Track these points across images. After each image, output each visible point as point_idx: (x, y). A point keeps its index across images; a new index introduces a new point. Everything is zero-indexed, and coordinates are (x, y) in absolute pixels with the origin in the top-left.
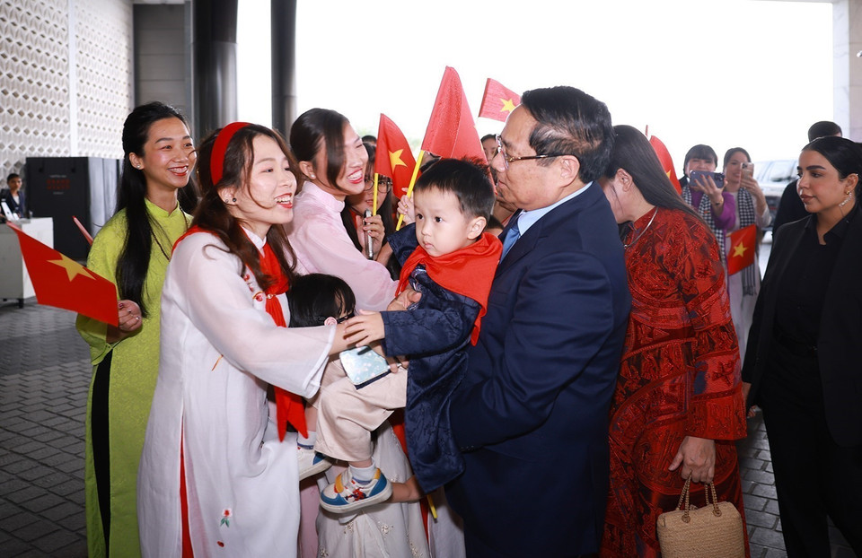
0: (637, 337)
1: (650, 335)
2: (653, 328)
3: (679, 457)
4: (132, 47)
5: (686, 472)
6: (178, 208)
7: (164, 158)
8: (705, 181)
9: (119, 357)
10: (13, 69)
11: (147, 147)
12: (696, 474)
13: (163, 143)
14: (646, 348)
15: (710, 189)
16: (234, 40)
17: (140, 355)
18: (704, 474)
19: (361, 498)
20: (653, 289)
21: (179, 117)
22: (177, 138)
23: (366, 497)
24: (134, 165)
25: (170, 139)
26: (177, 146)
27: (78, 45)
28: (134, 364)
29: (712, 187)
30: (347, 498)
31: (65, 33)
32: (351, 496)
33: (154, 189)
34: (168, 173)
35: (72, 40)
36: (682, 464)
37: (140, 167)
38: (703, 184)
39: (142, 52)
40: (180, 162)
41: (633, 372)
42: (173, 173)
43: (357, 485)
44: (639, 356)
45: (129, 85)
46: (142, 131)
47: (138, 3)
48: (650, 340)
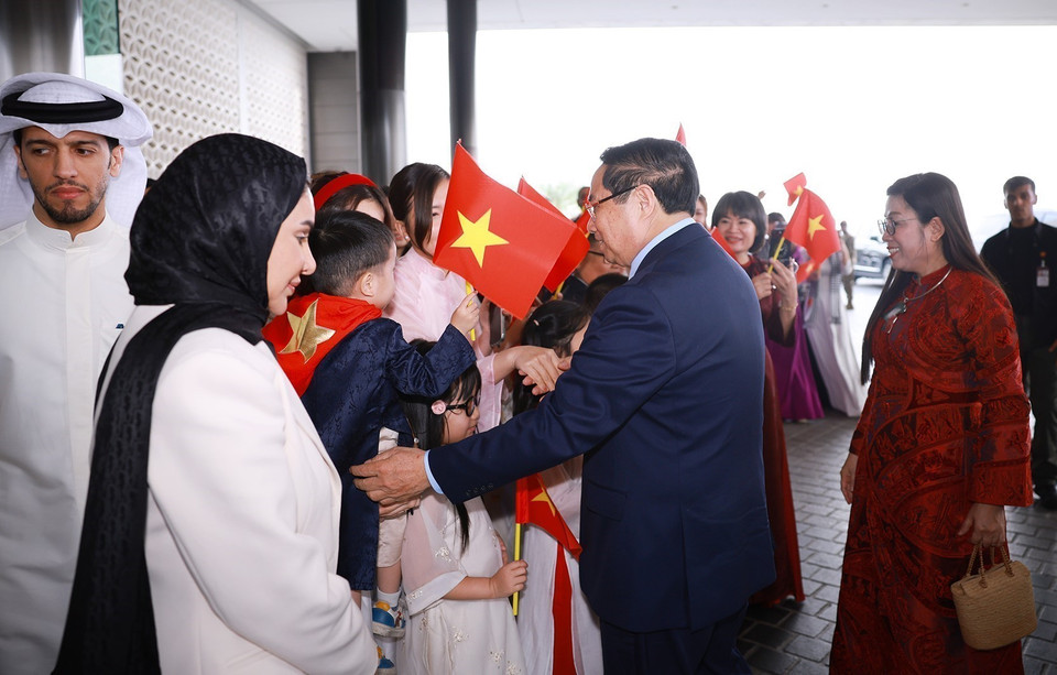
0: (914, 397)
1: (929, 396)
2: (932, 389)
3: (968, 522)
4: (306, 97)
5: (975, 537)
10: (183, 125)
12: (986, 539)
14: (921, 409)
16: (402, 88)
18: (995, 540)
20: (941, 352)
27: (250, 97)
31: (235, 86)
35: (243, 94)
36: (972, 528)
39: (317, 103)
41: (906, 431)
44: (914, 416)
45: (304, 139)
47: (311, 50)
48: (929, 401)
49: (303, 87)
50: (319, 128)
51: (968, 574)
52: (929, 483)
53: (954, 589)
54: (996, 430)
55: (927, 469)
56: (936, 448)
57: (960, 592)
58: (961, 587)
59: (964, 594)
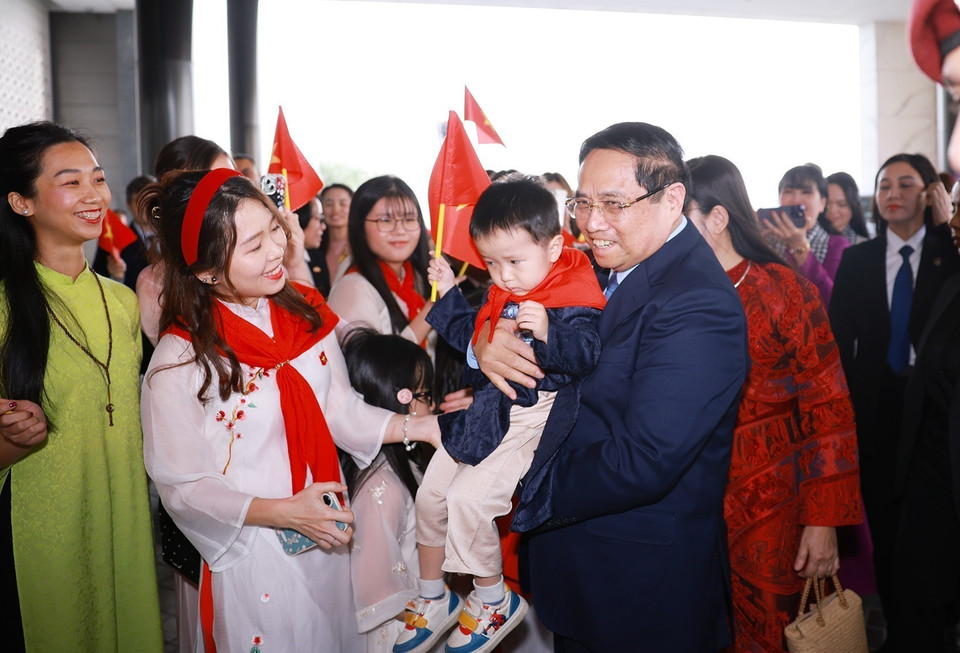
1: (753, 412)
2: (755, 403)
3: (803, 552)
4: (49, 63)
5: (811, 569)
6: (87, 269)
7: (69, 198)
8: (778, 219)
9: (22, 495)
11: (40, 183)
12: (822, 569)
13: (65, 178)
14: (747, 426)
15: (786, 230)
16: (188, 57)
17: (55, 487)
18: (830, 568)
19: (501, 624)
21: (81, 140)
22: (87, 170)
23: (506, 620)
24: (18, 210)
25: (76, 171)
26: (86, 181)
28: (48, 501)
29: (788, 228)
30: (485, 632)
32: (490, 626)
33: (49, 245)
34: (75, 220)
36: (807, 559)
37: (28, 212)
38: (775, 225)
39: (62, 70)
40: (93, 203)
42: (83, 218)
43: (491, 610)
45: (47, 110)
46: (29, 161)
47: (54, 9)
48: (752, 417)
49: (44, 51)
50: (65, 98)
51: (801, 613)
52: (767, 513)
53: (790, 632)
54: (823, 441)
55: (763, 496)
56: (767, 470)
57: (797, 634)
58: (797, 629)
59: (802, 637)
